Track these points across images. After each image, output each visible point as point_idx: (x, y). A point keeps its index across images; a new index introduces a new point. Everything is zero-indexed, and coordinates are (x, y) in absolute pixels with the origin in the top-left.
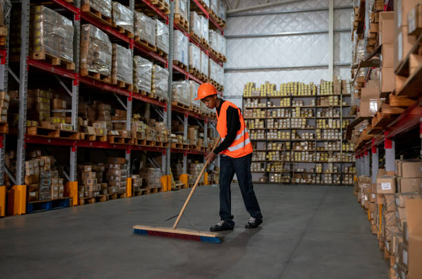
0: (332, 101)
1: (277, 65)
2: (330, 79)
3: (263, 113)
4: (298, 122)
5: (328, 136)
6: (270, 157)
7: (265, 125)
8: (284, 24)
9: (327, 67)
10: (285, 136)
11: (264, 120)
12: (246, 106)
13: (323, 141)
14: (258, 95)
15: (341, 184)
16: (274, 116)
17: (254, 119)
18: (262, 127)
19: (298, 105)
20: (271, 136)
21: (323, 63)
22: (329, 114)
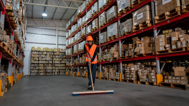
0: (58, 53)
1: (41, 43)
2: (56, 48)
3: (38, 55)
4: (48, 58)
5: (56, 62)
6: (40, 68)
7: (39, 59)
8: (43, 32)
9: (55, 44)
10: (44, 62)
11: (38, 58)
12: (32, 53)
13: (55, 64)
14: (36, 50)
15: (59, 75)
16: (41, 56)
17: (35, 57)
18: (37, 59)
19: (48, 54)
20: (40, 62)
21: (54, 43)
22: (57, 57)
